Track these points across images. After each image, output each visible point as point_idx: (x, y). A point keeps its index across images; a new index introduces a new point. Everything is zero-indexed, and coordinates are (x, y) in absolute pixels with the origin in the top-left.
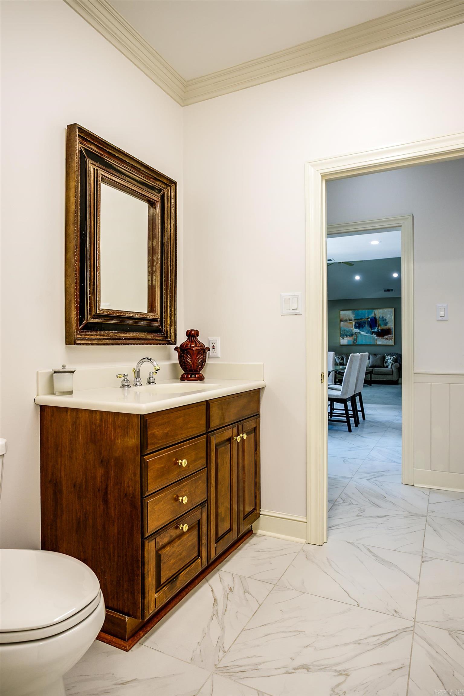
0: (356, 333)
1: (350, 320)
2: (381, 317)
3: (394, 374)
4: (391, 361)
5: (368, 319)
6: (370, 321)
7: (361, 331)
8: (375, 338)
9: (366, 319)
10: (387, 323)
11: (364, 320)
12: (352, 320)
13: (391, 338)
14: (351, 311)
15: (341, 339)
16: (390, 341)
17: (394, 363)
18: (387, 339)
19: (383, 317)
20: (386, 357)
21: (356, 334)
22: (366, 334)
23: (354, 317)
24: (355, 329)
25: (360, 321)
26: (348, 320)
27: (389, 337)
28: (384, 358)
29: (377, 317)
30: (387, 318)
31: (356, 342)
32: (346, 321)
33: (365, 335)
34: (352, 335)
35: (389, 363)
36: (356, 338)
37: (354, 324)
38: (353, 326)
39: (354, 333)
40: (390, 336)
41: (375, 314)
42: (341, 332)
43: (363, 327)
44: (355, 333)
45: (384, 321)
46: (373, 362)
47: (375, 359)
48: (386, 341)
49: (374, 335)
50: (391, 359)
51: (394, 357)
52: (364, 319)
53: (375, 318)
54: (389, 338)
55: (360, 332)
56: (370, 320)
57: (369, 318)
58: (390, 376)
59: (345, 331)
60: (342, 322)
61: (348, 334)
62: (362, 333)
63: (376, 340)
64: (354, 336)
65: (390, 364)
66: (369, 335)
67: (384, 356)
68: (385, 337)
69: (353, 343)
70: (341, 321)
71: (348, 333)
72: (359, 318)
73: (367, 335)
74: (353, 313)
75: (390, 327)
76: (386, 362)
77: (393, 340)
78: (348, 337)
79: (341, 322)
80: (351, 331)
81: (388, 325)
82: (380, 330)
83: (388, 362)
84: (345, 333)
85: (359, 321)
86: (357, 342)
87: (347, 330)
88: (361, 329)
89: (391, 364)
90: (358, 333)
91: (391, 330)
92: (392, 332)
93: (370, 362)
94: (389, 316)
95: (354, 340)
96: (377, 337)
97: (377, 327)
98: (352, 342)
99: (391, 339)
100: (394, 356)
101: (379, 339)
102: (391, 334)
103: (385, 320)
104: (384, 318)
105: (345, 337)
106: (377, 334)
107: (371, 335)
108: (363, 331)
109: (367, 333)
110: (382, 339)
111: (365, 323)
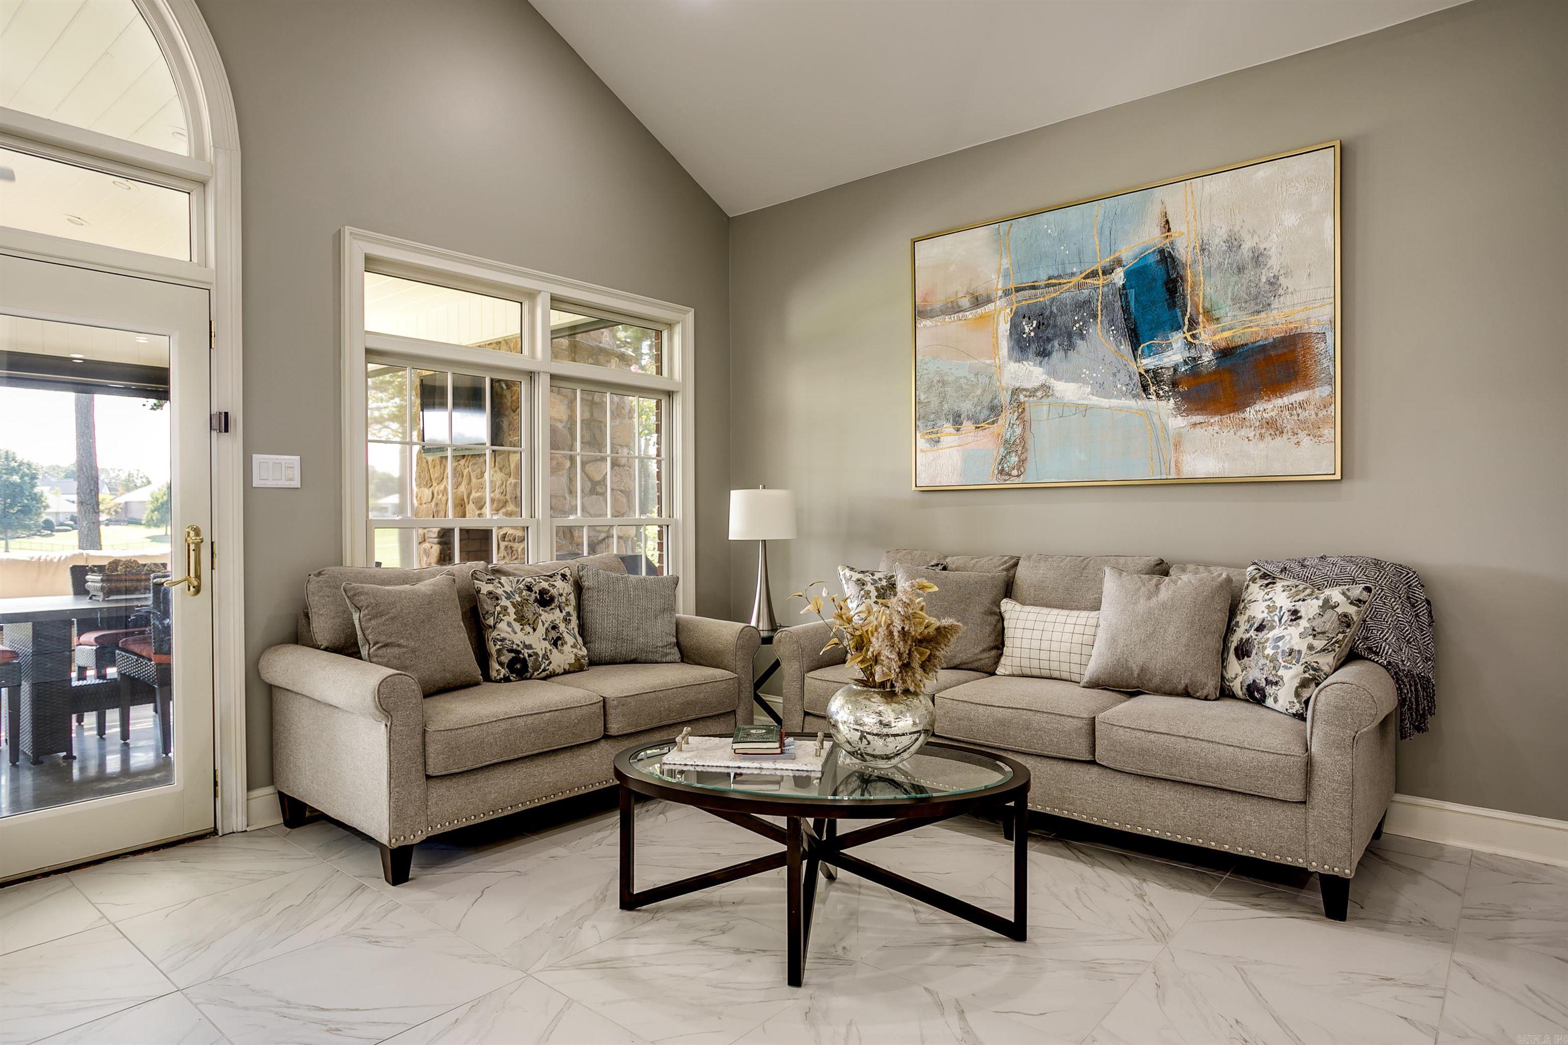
0: (1022, 398)
1: (978, 301)
2: (1217, 242)
3: (1319, 796)
4: (1301, 645)
5: (1107, 271)
6: (1123, 292)
7: (1053, 374)
8: (1165, 427)
9: (1094, 274)
10: (1273, 283)
11: (1079, 286)
12: (989, 300)
13: (1308, 414)
14: (982, 233)
15: (921, 443)
16: (1306, 441)
17: (1326, 661)
18: (1273, 427)
19: (1233, 243)
20: (1255, 591)
21: (1020, 404)
22: (1095, 400)
23: (1006, 275)
24: (1013, 367)
25: (1053, 300)
26: (965, 302)
27: (1291, 408)
28: (1234, 606)
29: (1184, 251)
30: (1272, 245)
31: (1022, 461)
32: (953, 308)
33: (1087, 408)
34: (995, 410)
35: (1273, 659)
36: (1018, 431)
37: (1004, 327)
38: (996, 346)
39: (1005, 398)
40: (1298, 396)
41: (1167, 225)
42: (922, 397)
43: (1070, 339)
44: (1016, 391)
45: (1250, 273)
46: (1121, 642)
47: (1142, 606)
48: (1262, 445)
49: (1163, 403)
50: (1295, 615)
51: (1327, 605)
52: (1075, 280)
53: (1167, 258)
54: (1288, 421)
55: (1045, 388)
56: (1128, 275)
57: (1119, 262)
58: (1279, 814)
59: (944, 383)
60: (928, 323)
61: (966, 407)
62: (1066, 390)
63: (1177, 446)
64: (1008, 417)
65: (1291, 675)
66: (1114, 402)
67: (1229, 580)
68: (1250, 413)
69: (1001, 472)
70: (918, 313)
71: (966, 396)
72: (1042, 276)
73: (1105, 402)
74: (1000, 245)
75: (1301, 316)
76: (1243, 651)
77: (1327, 432)
78: (967, 425)
79: (922, 324)
80: (984, 380)
81: (1287, 300)
82: (1207, 357)
83: (1269, 651)
84: (943, 398)
85: (1044, 297)
86: (1030, 466)
87: (957, 379)
88: (1057, 356)
89: (1298, 669)
90: (1033, 392)
91: (1307, 349)
92: (1326, 363)
93: (1101, 634)
94: (1291, 219)
95: (1009, 446)
96: (1189, 412)
97: (1179, 327)
98: (993, 468)
99: (1313, 429)
100: (1335, 594)
101: (1199, 431)
102: (1307, 386)
103: (1258, 258)
104: (1247, 246)
105: (948, 428)
106: (1183, 388)
107: (1132, 403)
108: (1075, 378)
109: (1101, 389)
110: (1227, 434)
111: (1084, 305)
